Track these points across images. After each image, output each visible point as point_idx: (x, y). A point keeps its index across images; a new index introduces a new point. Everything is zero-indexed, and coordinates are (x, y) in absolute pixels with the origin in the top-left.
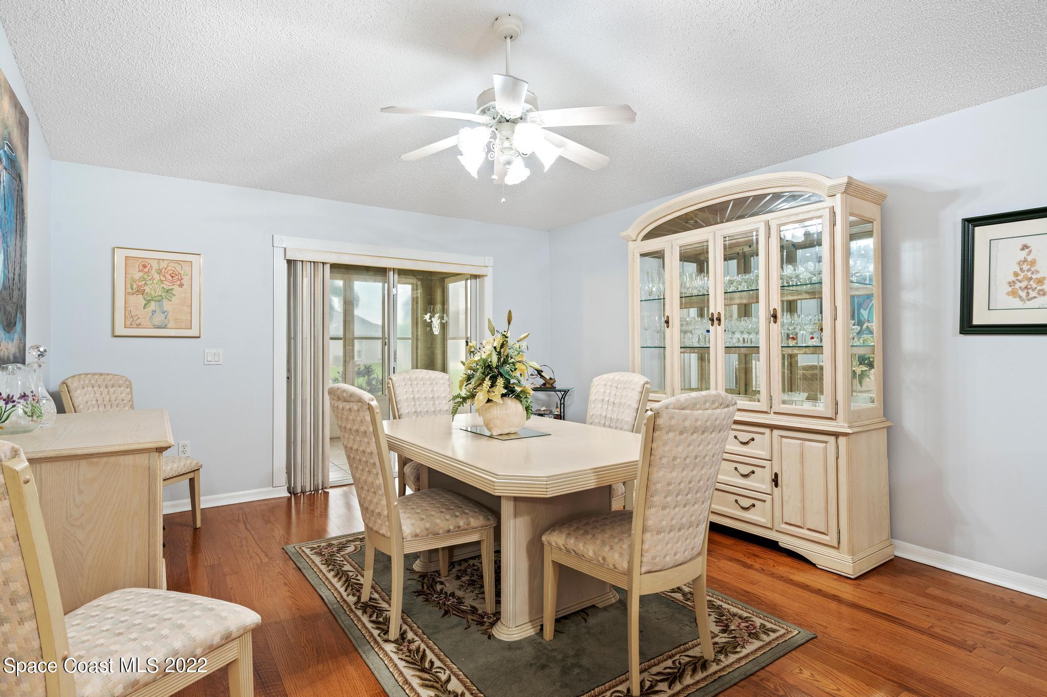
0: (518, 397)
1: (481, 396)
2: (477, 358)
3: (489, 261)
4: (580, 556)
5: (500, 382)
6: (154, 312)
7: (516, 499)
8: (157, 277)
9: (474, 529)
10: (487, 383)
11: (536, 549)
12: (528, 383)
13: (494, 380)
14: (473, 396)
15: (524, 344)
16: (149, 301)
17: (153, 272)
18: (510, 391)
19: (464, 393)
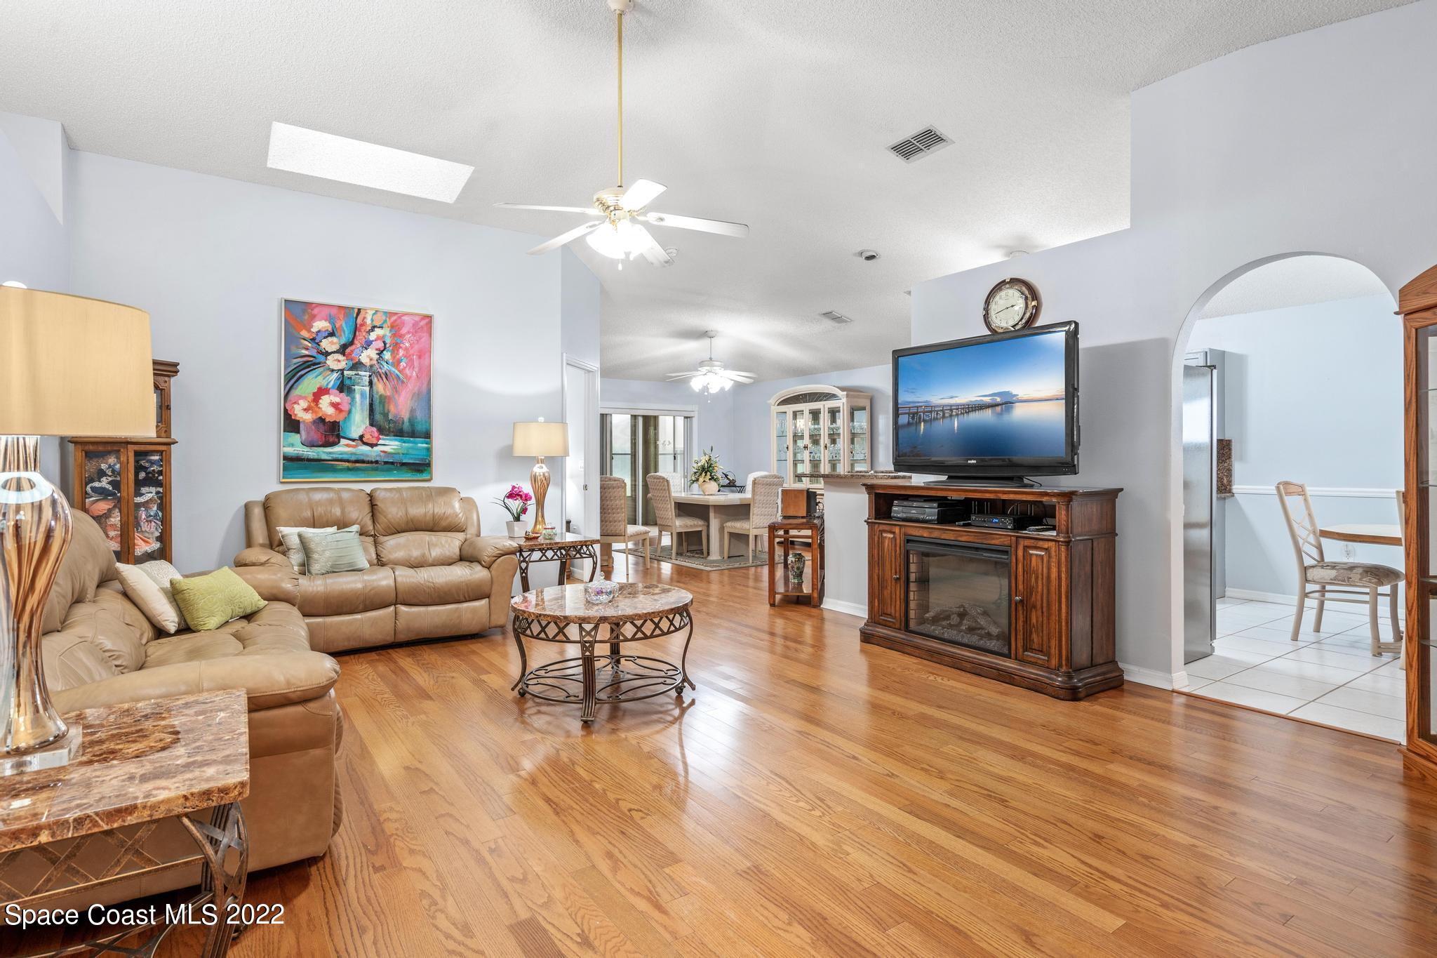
0: (715, 480)
1: (701, 480)
2: (699, 464)
3: (695, 408)
4: (735, 528)
5: (708, 473)
7: (715, 506)
9: (700, 526)
10: (704, 474)
11: (722, 529)
12: (719, 475)
13: (706, 473)
14: (697, 480)
15: (717, 459)
18: (712, 478)
19: (694, 479)
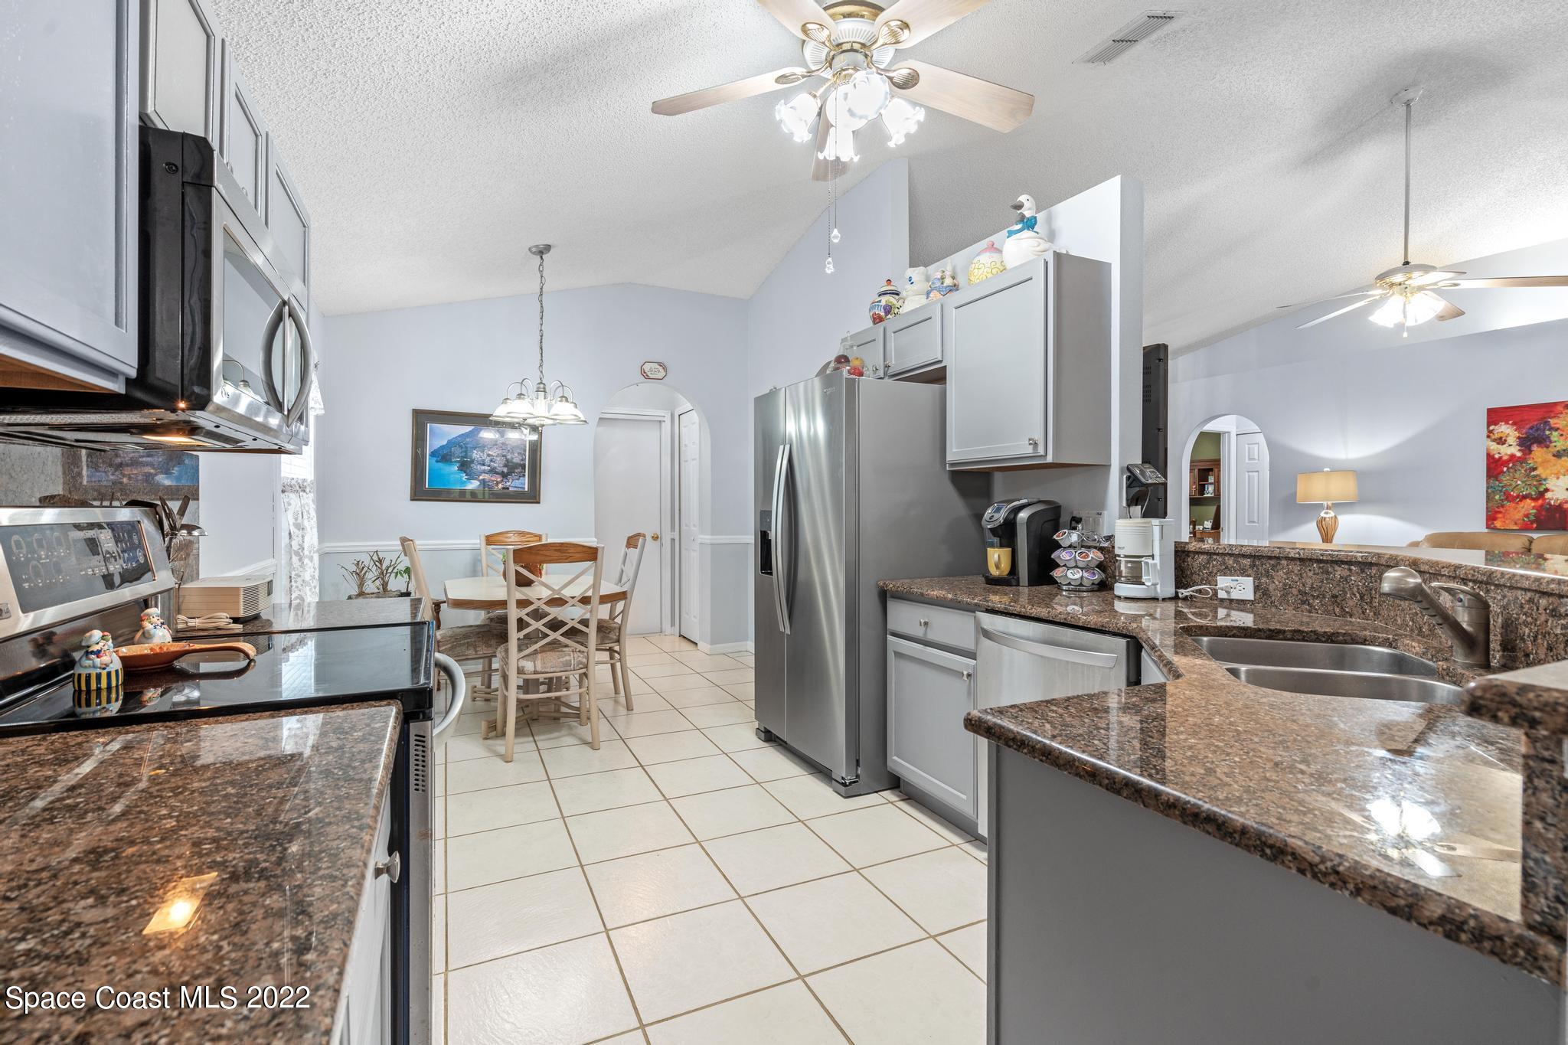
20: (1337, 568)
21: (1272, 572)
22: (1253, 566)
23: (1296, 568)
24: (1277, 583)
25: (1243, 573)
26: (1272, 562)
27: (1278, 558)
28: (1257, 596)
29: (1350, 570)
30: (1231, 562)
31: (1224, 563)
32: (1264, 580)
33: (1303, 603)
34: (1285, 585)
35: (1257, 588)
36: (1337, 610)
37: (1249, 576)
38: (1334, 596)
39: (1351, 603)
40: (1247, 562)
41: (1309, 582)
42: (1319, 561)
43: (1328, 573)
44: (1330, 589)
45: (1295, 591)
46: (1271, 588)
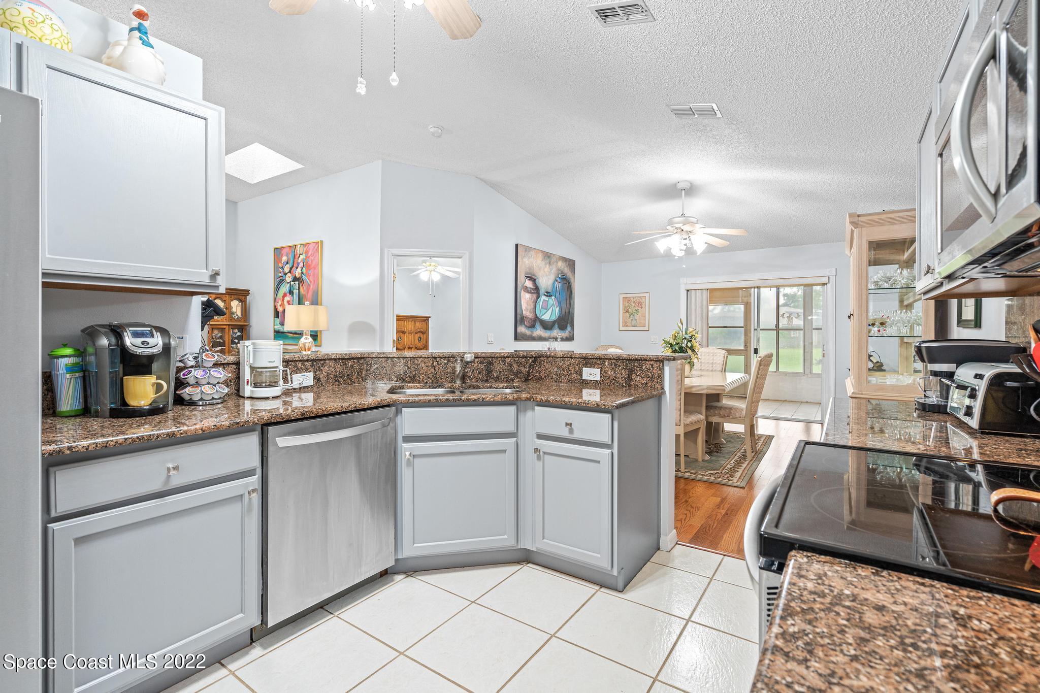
3: (831, 272)
6: (632, 320)
8: (633, 305)
16: (630, 315)
17: (632, 303)
20: (349, 361)
21: (322, 368)
22: (312, 366)
23: (332, 363)
24: (324, 373)
25: (307, 370)
26: (322, 362)
27: (325, 360)
28: (315, 382)
29: (354, 362)
30: (300, 365)
31: (296, 367)
32: (318, 373)
33: (336, 381)
34: (328, 373)
35: (314, 378)
36: (349, 382)
37: (310, 372)
38: (348, 375)
39: (354, 377)
40: (308, 364)
41: (338, 370)
42: (342, 359)
43: (346, 364)
44: (347, 372)
45: (332, 376)
46: (321, 376)
